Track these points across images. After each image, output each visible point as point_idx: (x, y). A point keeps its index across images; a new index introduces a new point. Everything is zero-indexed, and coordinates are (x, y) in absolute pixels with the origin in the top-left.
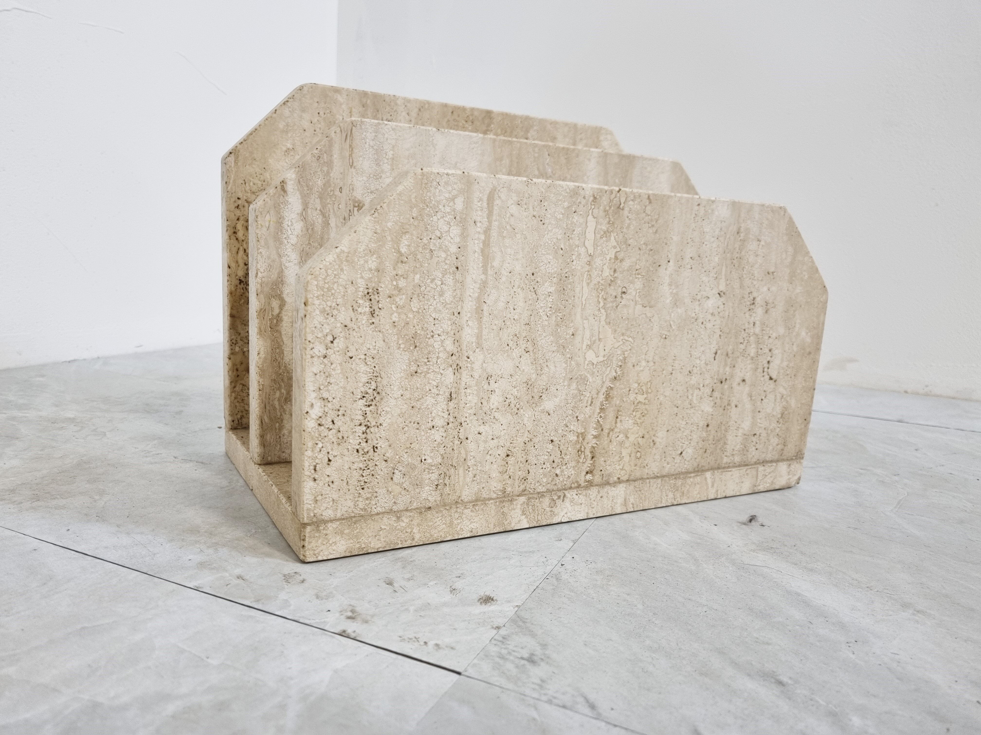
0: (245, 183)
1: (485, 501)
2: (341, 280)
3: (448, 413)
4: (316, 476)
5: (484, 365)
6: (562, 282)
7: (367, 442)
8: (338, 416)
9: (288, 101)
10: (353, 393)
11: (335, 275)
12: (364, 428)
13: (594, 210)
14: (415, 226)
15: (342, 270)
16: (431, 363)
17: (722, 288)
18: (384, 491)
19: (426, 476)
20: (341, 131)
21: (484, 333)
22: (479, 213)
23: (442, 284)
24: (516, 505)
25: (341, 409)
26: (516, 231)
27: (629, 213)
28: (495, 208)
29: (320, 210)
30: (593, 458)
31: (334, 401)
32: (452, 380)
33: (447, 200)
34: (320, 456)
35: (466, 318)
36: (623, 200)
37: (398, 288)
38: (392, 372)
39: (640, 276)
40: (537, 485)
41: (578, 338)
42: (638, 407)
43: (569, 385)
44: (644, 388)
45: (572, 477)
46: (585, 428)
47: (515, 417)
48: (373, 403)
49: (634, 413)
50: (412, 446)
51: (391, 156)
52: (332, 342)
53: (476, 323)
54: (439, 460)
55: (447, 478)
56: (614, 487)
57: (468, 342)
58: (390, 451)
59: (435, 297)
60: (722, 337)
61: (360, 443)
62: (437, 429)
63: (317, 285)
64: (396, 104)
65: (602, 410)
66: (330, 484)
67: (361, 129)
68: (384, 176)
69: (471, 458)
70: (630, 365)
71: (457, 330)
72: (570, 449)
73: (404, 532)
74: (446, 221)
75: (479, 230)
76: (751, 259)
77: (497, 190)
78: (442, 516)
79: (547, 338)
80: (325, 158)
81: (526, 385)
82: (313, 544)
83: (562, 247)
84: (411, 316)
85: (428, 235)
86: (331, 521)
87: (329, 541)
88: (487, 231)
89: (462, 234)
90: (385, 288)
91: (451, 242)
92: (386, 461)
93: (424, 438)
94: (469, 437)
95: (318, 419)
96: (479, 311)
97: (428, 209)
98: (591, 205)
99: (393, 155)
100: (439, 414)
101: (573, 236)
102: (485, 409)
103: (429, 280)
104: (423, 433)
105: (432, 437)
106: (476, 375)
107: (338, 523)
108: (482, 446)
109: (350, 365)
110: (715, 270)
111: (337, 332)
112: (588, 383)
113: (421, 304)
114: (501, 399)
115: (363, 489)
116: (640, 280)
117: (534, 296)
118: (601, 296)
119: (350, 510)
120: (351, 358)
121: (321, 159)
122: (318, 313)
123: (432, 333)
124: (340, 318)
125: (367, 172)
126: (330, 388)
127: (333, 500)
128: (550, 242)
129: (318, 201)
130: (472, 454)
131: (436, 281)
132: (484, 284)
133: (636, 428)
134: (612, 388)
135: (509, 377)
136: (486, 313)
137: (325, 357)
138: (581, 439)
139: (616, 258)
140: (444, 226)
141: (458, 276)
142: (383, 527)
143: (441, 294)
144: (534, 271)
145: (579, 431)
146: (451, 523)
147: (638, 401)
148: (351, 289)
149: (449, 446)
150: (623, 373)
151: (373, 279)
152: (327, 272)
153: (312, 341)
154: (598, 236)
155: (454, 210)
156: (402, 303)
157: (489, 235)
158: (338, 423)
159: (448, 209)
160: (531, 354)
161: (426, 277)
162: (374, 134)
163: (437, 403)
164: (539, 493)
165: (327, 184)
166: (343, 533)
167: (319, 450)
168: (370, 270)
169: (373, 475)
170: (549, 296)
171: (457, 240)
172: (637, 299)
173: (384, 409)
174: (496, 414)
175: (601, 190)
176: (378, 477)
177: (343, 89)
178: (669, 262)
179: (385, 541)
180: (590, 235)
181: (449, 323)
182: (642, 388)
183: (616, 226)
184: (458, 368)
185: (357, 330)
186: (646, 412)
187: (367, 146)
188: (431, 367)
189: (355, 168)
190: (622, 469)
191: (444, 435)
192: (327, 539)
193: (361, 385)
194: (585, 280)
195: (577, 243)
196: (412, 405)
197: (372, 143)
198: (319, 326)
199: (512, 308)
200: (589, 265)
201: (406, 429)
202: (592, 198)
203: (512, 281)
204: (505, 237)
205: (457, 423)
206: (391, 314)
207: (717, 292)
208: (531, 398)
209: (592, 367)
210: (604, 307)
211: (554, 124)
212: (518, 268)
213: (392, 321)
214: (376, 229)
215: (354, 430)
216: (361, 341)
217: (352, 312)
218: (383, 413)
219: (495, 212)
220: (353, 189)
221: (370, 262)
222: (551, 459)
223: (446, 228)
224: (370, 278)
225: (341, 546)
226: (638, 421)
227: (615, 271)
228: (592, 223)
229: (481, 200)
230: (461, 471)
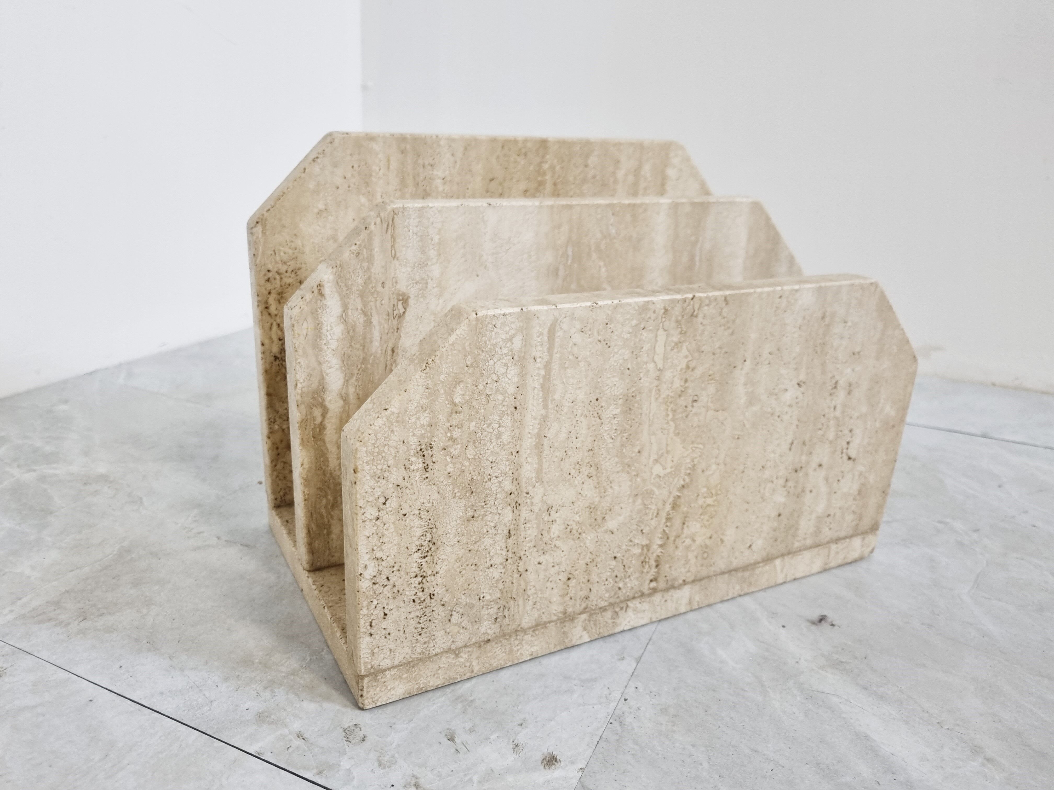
0: (275, 254)
1: (545, 625)
2: (391, 442)
3: (507, 550)
4: (372, 631)
5: (545, 497)
6: (628, 402)
7: (423, 591)
8: (393, 572)
9: (317, 158)
10: (407, 548)
11: (385, 438)
12: (420, 579)
13: (665, 323)
14: (470, 374)
15: (392, 431)
16: (488, 506)
17: (802, 377)
18: (442, 632)
19: (484, 612)
20: (382, 221)
21: (544, 467)
22: (539, 348)
23: (499, 427)
24: (578, 623)
25: (396, 565)
26: (579, 358)
27: (704, 319)
28: (557, 340)
29: (362, 310)
30: (657, 566)
31: (388, 559)
32: (510, 518)
33: (504, 342)
34: (376, 612)
35: (524, 456)
36: (696, 307)
37: (452, 438)
38: (448, 522)
39: (713, 382)
40: (598, 601)
41: (645, 454)
42: (706, 510)
43: (634, 502)
44: (713, 491)
45: (635, 587)
46: (650, 540)
47: (577, 541)
48: (429, 554)
49: (702, 517)
50: (470, 587)
51: (437, 241)
52: (384, 504)
53: (536, 459)
54: (498, 595)
55: (506, 610)
56: (679, 589)
57: (528, 478)
58: (447, 595)
59: (492, 441)
60: (799, 427)
61: (416, 593)
62: (496, 566)
63: (366, 452)
64: (439, 146)
65: (668, 519)
66: (387, 636)
67: (404, 216)
68: (429, 263)
69: (531, 587)
70: (699, 471)
71: (516, 469)
72: (634, 562)
73: (463, 666)
74: (502, 363)
75: (538, 365)
76: (836, 343)
77: (559, 321)
78: (501, 646)
79: (612, 460)
80: (365, 253)
81: (588, 509)
82: (372, 693)
83: (629, 366)
84: (467, 464)
85: (483, 381)
86: (389, 669)
87: (387, 687)
88: (548, 365)
89: (521, 373)
90: (439, 441)
91: (508, 383)
92: (443, 605)
93: (482, 577)
94: (529, 568)
95: (372, 579)
96: (539, 446)
97: (484, 355)
98: (662, 318)
100: (498, 552)
101: (641, 353)
102: (545, 539)
103: (486, 425)
104: (481, 573)
105: (490, 575)
106: (536, 509)
107: (396, 670)
108: (542, 575)
109: (403, 522)
110: (796, 361)
111: (388, 493)
112: (654, 496)
113: (477, 450)
114: (563, 527)
115: (420, 635)
116: (713, 385)
117: (598, 420)
118: (670, 409)
119: (408, 656)
120: (405, 515)
121: (360, 255)
122: (369, 478)
123: (489, 477)
124: (392, 479)
125: (411, 261)
126: (383, 547)
127: (390, 650)
128: (616, 364)
129: (359, 300)
130: (531, 584)
131: (493, 425)
132: (545, 419)
133: (703, 530)
134: (679, 497)
135: (571, 505)
136: (546, 447)
137: (377, 519)
138: (645, 550)
139: (688, 367)
140: (501, 369)
141: (517, 415)
142: (442, 666)
143: (499, 437)
144: (598, 396)
145: (644, 543)
146: (511, 651)
147: (706, 504)
148: (402, 449)
149: (508, 581)
150: (692, 480)
151: (426, 435)
152: (376, 436)
153: (363, 507)
154: (669, 348)
155: (512, 350)
156: (457, 453)
157: (550, 368)
158: (393, 579)
159: (505, 351)
160: (595, 478)
161: (483, 422)
162: (418, 220)
163: (495, 543)
164: (601, 608)
165: (368, 281)
166: (402, 678)
167: (374, 607)
168: (422, 426)
169: (430, 621)
170: (615, 418)
171: (516, 379)
172: (710, 404)
173: (440, 557)
174: (558, 543)
175: (672, 301)
176: (435, 621)
177: (379, 136)
178: (745, 361)
179: (444, 678)
180: (660, 349)
181: (507, 463)
183: (688, 335)
184: (518, 505)
185: (410, 487)
186: (714, 513)
187: (410, 233)
188: (489, 509)
189: (397, 259)
190: (688, 571)
191: (503, 571)
192: (385, 686)
193: (416, 539)
194: (653, 395)
195: (645, 359)
196: (469, 549)
197: (416, 230)
198: (370, 491)
199: (574, 437)
200: (658, 380)
201: (464, 572)
202: (663, 311)
203: (575, 411)
204: (567, 368)
205: (516, 558)
206: (446, 466)
207: (796, 383)
208: (594, 521)
209: (658, 480)
210: (673, 420)
211: (618, 145)
212: (581, 396)
213: (446, 473)
214: (428, 384)
215: (409, 582)
216: (414, 497)
217: (404, 471)
218: (439, 561)
219: (556, 344)
220: (396, 282)
221: (422, 418)
222: (615, 574)
223: (503, 370)
224: (422, 435)
225: (400, 690)
226: (707, 523)
227: (686, 381)
228: (662, 336)
229: (541, 334)
230: (521, 602)
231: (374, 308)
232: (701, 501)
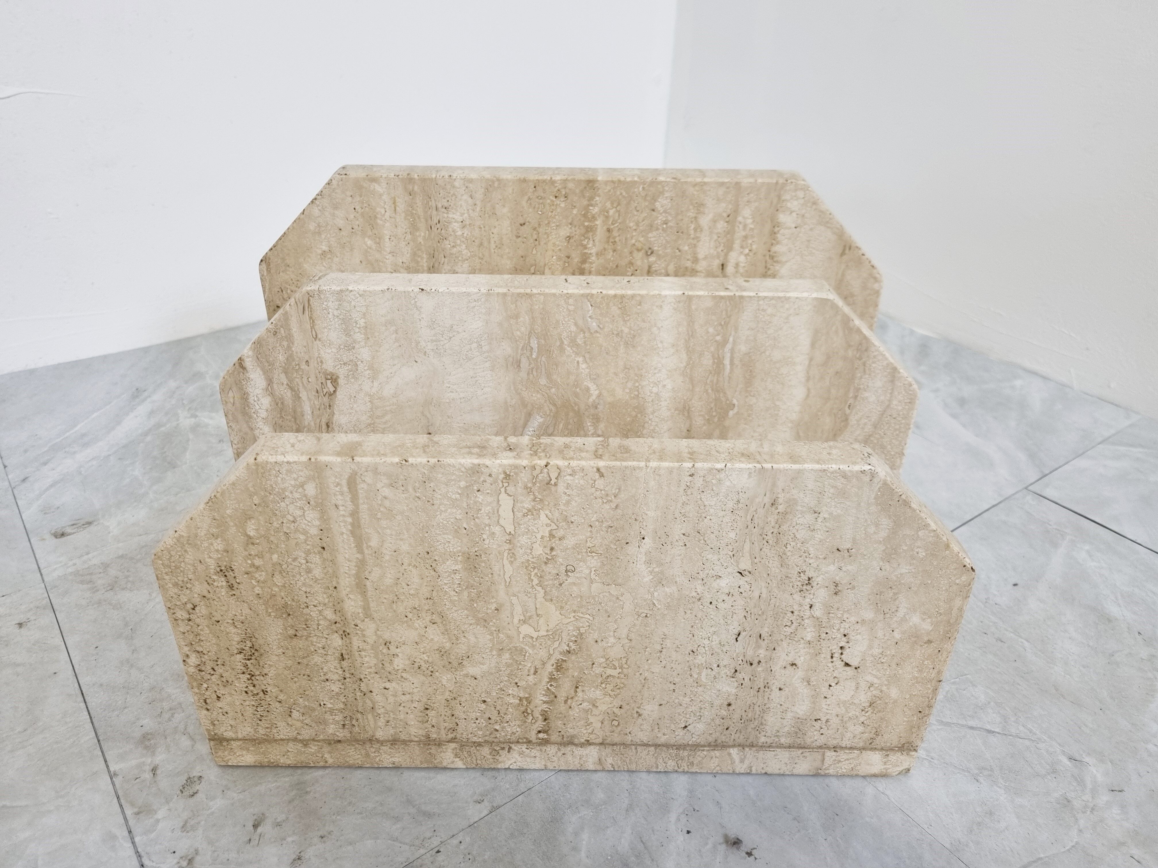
0: (282, 291)
1: (404, 742)
2: (187, 560)
3: (342, 670)
4: (209, 707)
5: (378, 632)
6: (471, 560)
7: (254, 686)
8: (217, 665)
9: (316, 199)
10: (228, 649)
11: (180, 556)
12: (249, 676)
13: (509, 488)
14: (260, 512)
15: (186, 551)
16: (311, 629)
17: (746, 566)
18: (284, 724)
20: (296, 302)
21: (371, 605)
22: (340, 497)
23: (307, 562)
24: (446, 749)
25: (219, 660)
26: (394, 512)
27: (567, 489)
28: (360, 491)
29: (287, 384)
30: (545, 720)
31: (210, 654)
32: (340, 644)
33: (294, 487)
34: (207, 693)
35: (345, 592)
36: (554, 476)
37: (254, 565)
38: (267, 635)
39: (594, 554)
40: (470, 736)
41: (505, 613)
42: (609, 680)
43: (499, 655)
44: (616, 664)
45: (517, 734)
46: (529, 694)
47: (430, 678)
48: (253, 658)
49: (603, 686)
50: (307, 693)
51: (363, 324)
52: (194, 609)
53: (359, 597)
54: (342, 706)
55: (354, 721)
56: (581, 747)
57: (354, 613)
58: (282, 695)
59: (302, 574)
60: (749, 619)
61: (247, 687)
62: (333, 682)
64: (454, 187)
65: (552, 679)
66: (225, 714)
67: (320, 298)
68: (357, 346)
69: (380, 707)
70: (590, 640)
71: (337, 602)
72: (511, 710)
73: (315, 756)
74: (297, 506)
75: (342, 513)
76: (802, 534)
77: (359, 474)
78: (355, 748)
79: (460, 612)
80: (283, 332)
81: (438, 652)
82: (221, 753)
83: (465, 525)
84: (277, 589)
85: (278, 520)
86: (234, 740)
87: (235, 753)
88: (355, 514)
89: (322, 517)
90: (240, 566)
91: (308, 525)
92: (280, 702)
93: (318, 687)
94: (373, 690)
95: (197, 666)
96: (361, 586)
97: (272, 496)
98: (502, 482)
99: (365, 323)
100: (332, 670)
101: (479, 515)
102: (388, 667)
103: (290, 560)
104: (316, 684)
105: (328, 688)
106: (371, 641)
107: (242, 742)
108: (391, 699)
109: (218, 627)
110: (730, 547)
111: (197, 600)
112: (527, 654)
113: (285, 579)
114: (408, 662)
115: (260, 720)
116: (595, 558)
117: (433, 573)
118: (533, 574)
119: (251, 734)
120: (219, 622)
121: (278, 334)
122: (172, 586)
123: (306, 604)
124: (196, 591)
125: (335, 343)
126: (202, 644)
127: (231, 725)
128: (445, 522)
129: (283, 376)
130: (380, 704)
131: (299, 560)
132: (361, 564)
133: (608, 699)
134: (564, 661)
135: (415, 644)
136: (370, 588)
137: (190, 620)
138: (525, 703)
139: (552, 536)
140: (296, 511)
141: (326, 554)
142: (290, 750)
143: (309, 571)
144: (428, 550)
145: (521, 695)
146: (368, 755)
147: (607, 675)
148: (200, 567)
149: (350, 696)
150: (580, 648)
151: (223, 559)
152: (170, 553)
153: (172, 608)
154: (519, 515)
155: (305, 496)
156: (262, 579)
157: (358, 518)
158: (219, 670)
159: (297, 495)
160: (440, 625)
161: (286, 556)
162: (337, 303)
163: (327, 662)
164: (474, 742)
165: (290, 358)
166: (249, 750)
167: (205, 689)
168: (217, 551)
169: (268, 711)
170: (455, 573)
171: (317, 523)
172: (593, 577)
173: (266, 663)
174: (404, 675)
175: (516, 467)
176: (274, 713)
178: (643, 538)
179: (295, 760)
180: (506, 514)
181: (325, 596)
182: (613, 662)
183: (547, 503)
184: (346, 634)
185: (217, 600)
186: (622, 686)
187: (330, 316)
188: (313, 632)
189: (319, 340)
190: (592, 733)
191: (343, 687)
192: (233, 751)
193: (234, 643)
194: (505, 558)
195: (487, 522)
196: (297, 661)
197: (336, 313)
198: (176, 596)
199: (404, 584)
200: (510, 543)
201: (296, 679)
202: (502, 476)
203: (400, 560)
204: (380, 519)
205: (355, 679)
206: (253, 588)
207: (736, 571)
208: (447, 663)
209: (530, 640)
210: (540, 584)
212: (405, 547)
213: (255, 594)
214: (214, 516)
215: (238, 677)
216: (224, 608)
217: (208, 586)
218: (266, 666)
219: (361, 496)
220: (322, 362)
221: (215, 544)
222: (486, 716)
223: (299, 513)
224: (219, 558)
225: (249, 759)
226: (612, 693)
227: (552, 549)
228: (506, 502)
229: (338, 484)
230: (370, 717)
231: (301, 385)
232: (598, 670)
